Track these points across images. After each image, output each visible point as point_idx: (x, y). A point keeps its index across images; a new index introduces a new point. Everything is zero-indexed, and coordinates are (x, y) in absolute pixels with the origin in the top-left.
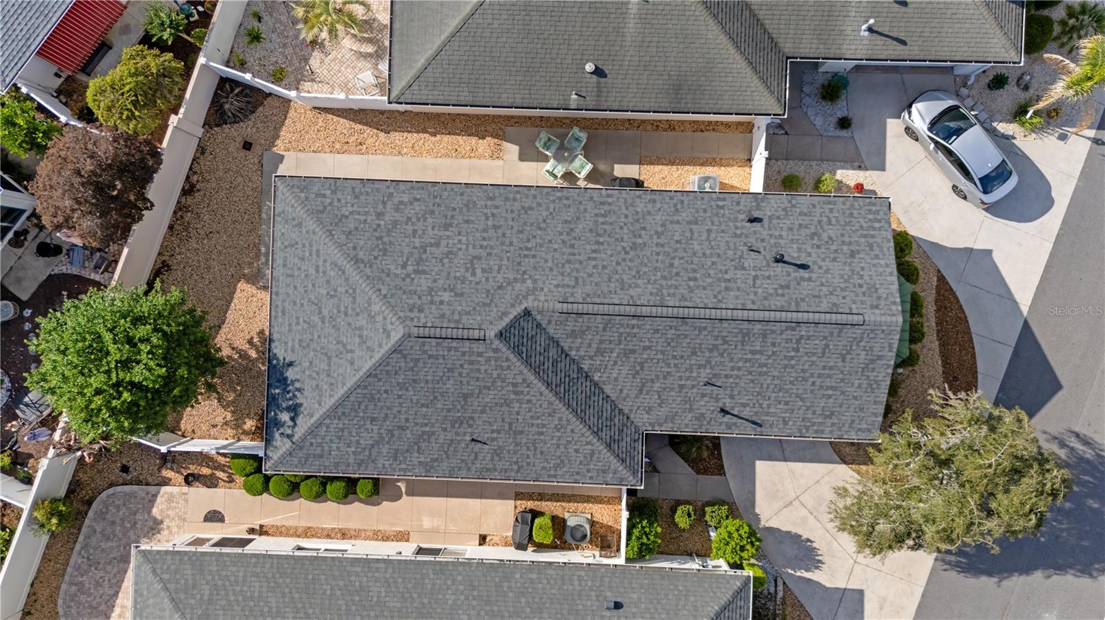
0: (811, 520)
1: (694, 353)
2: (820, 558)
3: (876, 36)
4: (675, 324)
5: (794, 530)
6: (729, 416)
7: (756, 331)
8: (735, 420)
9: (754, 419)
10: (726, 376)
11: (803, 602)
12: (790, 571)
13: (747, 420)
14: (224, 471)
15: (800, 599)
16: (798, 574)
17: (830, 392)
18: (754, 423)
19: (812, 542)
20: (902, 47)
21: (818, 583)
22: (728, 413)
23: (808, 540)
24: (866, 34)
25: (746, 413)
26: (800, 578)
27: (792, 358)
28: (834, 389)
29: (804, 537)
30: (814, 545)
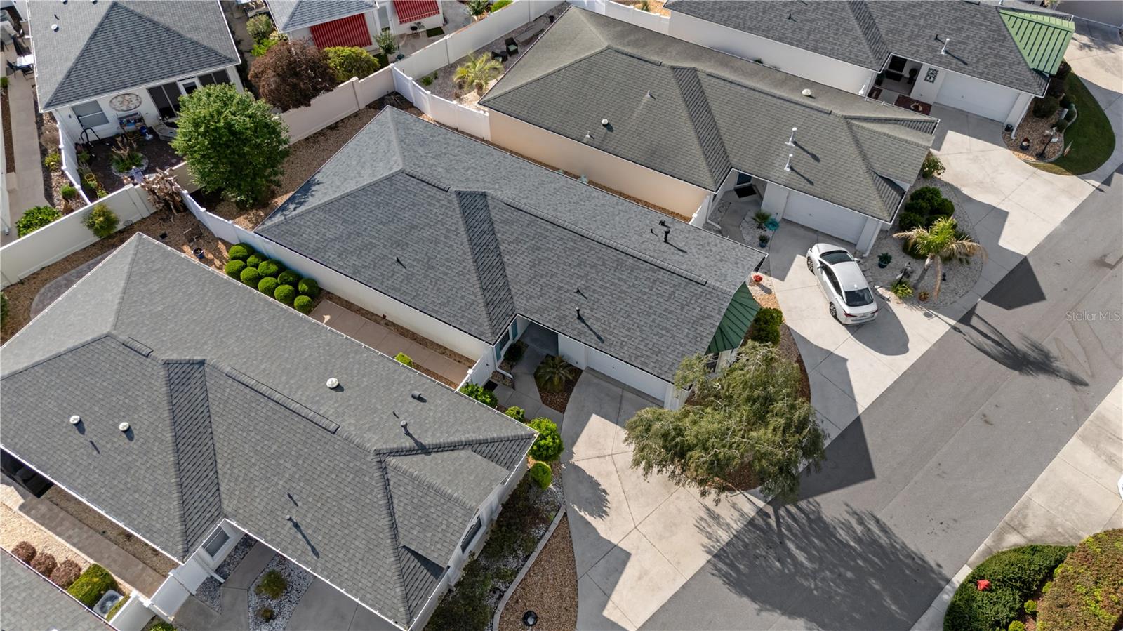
0: (615, 477)
1: (579, 265)
2: (607, 510)
3: (794, 174)
4: (576, 238)
5: (596, 478)
6: (583, 325)
7: (627, 263)
8: (586, 329)
9: (600, 334)
10: (594, 291)
11: (573, 538)
12: (576, 508)
13: (595, 333)
14: (221, 261)
15: (572, 534)
16: (582, 514)
17: (664, 332)
18: (599, 337)
19: (606, 493)
20: (810, 185)
21: (595, 529)
22: (583, 322)
23: (604, 491)
24: (788, 170)
25: (596, 327)
26: (582, 517)
27: (646, 294)
28: (668, 330)
29: (602, 487)
30: (607, 497)
